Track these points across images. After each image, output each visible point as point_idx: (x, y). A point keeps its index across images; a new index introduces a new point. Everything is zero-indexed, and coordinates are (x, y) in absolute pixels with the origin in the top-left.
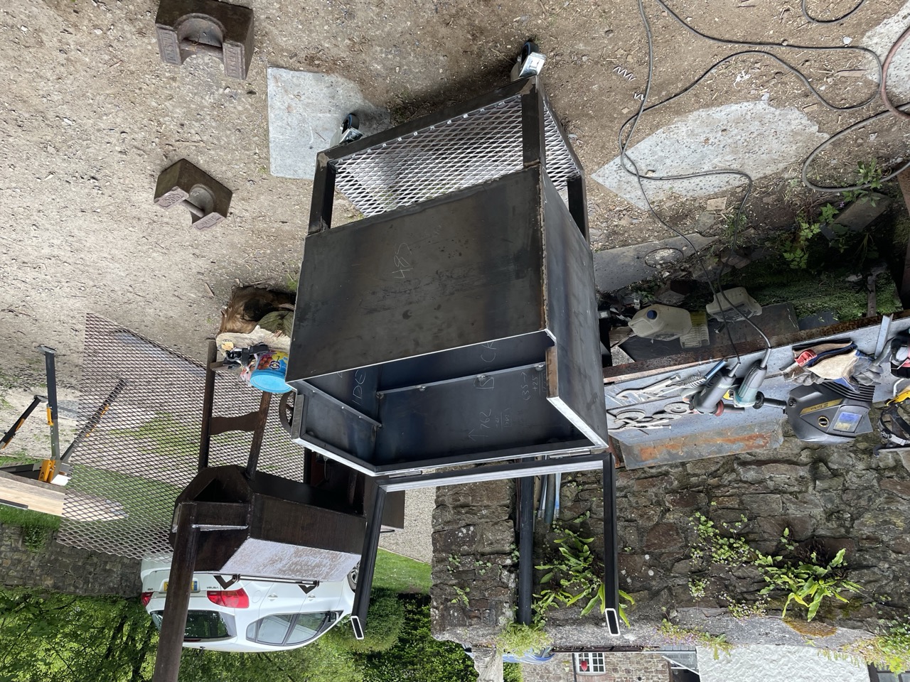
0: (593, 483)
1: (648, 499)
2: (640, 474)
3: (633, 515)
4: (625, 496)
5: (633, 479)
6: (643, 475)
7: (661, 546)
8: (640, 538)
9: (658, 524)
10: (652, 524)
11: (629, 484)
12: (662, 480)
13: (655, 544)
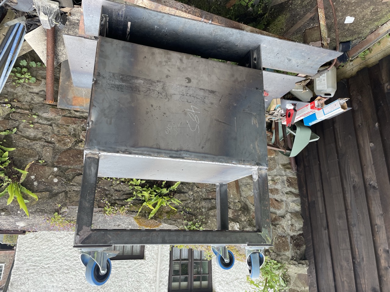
0: (26, 109)
1: (68, 131)
2: (66, 113)
3: (53, 139)
4: (51, 125)
5: (60, 115)
6: (69, 115)
7: (68, 163)
8: (53, 156)
9: (70, 149)
10: (65, 148)
11: (56, 118)
12: (82, 121)
13: (64, 161)
